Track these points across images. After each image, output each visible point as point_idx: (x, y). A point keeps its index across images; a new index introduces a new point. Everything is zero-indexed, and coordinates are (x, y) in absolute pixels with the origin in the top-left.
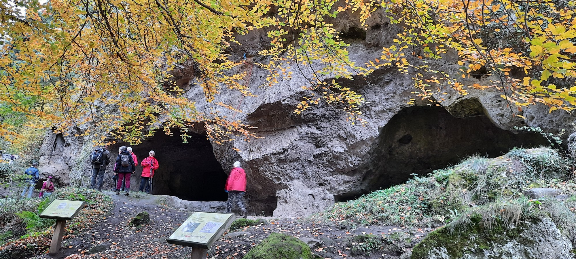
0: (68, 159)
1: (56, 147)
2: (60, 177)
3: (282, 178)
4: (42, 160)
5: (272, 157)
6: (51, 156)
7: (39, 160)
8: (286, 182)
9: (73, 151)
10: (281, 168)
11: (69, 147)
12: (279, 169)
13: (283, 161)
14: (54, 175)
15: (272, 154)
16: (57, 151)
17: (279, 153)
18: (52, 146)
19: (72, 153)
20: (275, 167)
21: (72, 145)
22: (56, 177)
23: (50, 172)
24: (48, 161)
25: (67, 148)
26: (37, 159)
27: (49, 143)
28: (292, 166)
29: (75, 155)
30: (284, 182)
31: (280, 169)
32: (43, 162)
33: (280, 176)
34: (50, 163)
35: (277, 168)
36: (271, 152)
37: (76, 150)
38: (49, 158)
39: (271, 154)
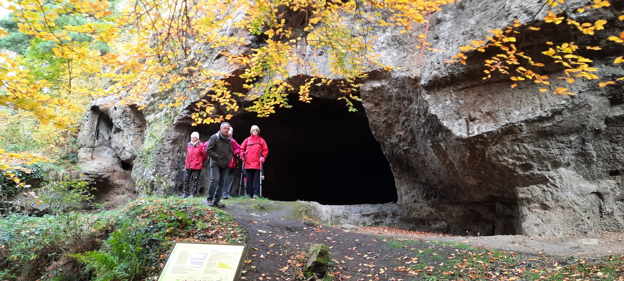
0: (121, 150)
1: (100, 135)
2: (109, 177)
3: (535, 165)
4: (82, 154)
5: (525, 127)
6: (93, 147)
7: (77, 154)
8: (543, 172)
9: (127, 138)
10: (539, 146)
11: (121, 133)
12: (533, 148)
13: (545, 134)
14: (100, 174)
15: (526, 121)
16: (100, 140)
17: (541, 119)
18: (94, 133)
19: (126, 141)
20: (526, 145)
21: (125, 130)
22: (104, 176)
23: (96, 170)
24: (90, 155)
25: (117, 134)
26: (75, 153)
27: (89, 129)
28: (563, 142)
29: (130, 144)
30: (538, 172)
31: (536, 149)
32: (83, 157)
33: (531, 162)
34: (94, 157)
35: (530, 147)
36: (523, 118)
37: (132, 137)
38: (91, 151)
39: (522, 122)
